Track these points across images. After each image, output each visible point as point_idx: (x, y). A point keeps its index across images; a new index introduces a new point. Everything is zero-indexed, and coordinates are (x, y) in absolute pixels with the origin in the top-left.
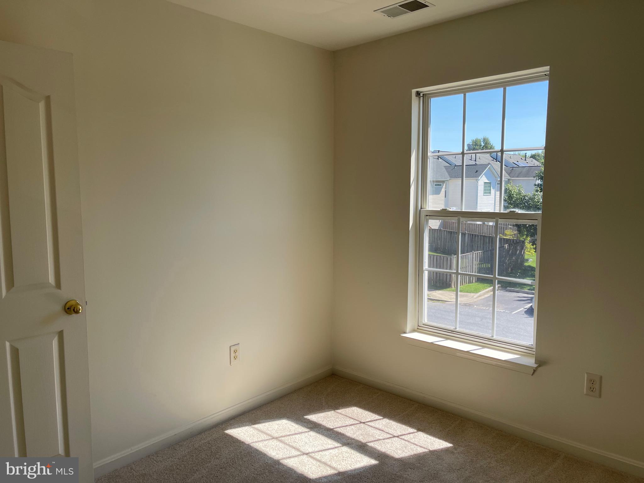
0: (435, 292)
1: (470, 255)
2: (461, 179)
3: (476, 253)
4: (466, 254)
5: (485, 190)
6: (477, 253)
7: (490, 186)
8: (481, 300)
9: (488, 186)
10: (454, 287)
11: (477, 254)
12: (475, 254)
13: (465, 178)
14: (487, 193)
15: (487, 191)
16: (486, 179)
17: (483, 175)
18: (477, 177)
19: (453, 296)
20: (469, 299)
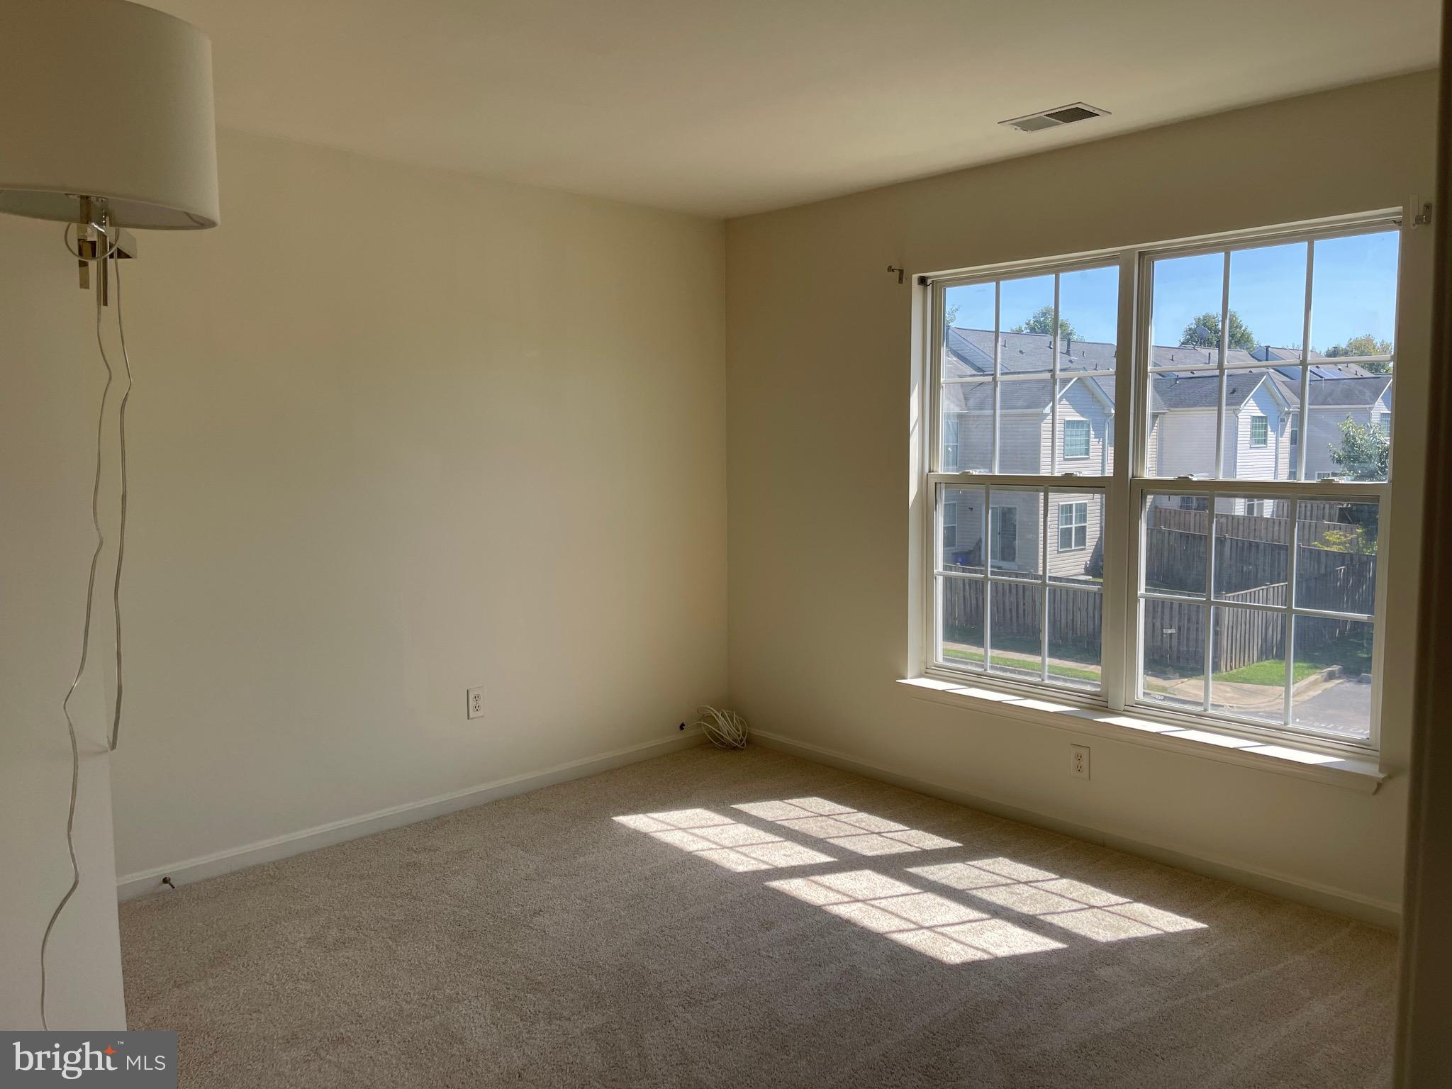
0: (1182, 682)
1: (1261, 592)
2: (1217, 408)
3: (1274, 587)
4: (1251, 590)
5: (1253, 435)
6: (1278, 587)
7: (1266, 426)
8: (1303, 703)
9: (1259, 424)
10: (1224, 670)
11: (1276, 589)
12: (1272, 590)
13: (1227, 405)
14: (1259, 443)
15: (1259, 439)
16: (1257, 408)
17: (1249, 400)
18: (1236, 405)
19: (1227, 692)
20: (1273, 700)
